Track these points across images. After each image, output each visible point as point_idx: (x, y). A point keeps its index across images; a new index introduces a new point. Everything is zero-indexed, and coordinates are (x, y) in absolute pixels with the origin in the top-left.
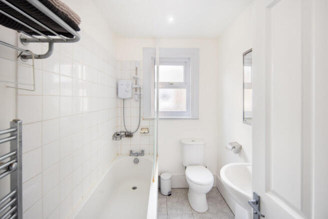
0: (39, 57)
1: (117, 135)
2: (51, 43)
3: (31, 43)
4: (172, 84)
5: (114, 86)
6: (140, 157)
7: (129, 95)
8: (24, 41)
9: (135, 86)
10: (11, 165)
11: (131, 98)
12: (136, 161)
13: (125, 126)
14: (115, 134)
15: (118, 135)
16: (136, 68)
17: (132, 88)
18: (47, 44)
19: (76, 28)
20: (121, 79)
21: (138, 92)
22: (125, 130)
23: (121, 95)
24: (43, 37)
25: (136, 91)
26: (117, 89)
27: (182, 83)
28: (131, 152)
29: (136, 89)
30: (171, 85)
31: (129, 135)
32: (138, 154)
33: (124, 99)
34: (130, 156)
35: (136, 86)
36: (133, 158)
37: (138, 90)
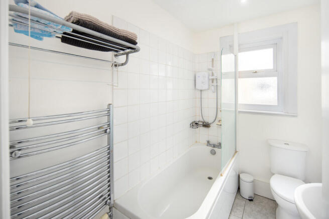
0: (122, 64)
1: (195, 124)
2: (127, 54)
3: (120, 57)
4: (256, 72)
5: (193, 78)
6: (217, 149)
7: (205, 87)
8: (116, 56)
9: (211, 77)
10: (106, 130)
11: (208, 89)
12: (213, 153)
13: (202, 116)
14: (193, 123)
15: (197, 124)
16: (213, 59)
17: (209, 79)
18: (125, 55)
19: (134, 43)
20: (199, 72)
21: (215, 84)
22: (202, 120)
23: (199, 86)
24: (122, 52)
25: (213, 82)
26: (195, 81)
27: (271, 70)
28: (208, 142)
29: (213, 80)
30: (255, 74)
31: (206, 125)
32: (214, 146)
33: (201, 91)
34: (207, 146)
35: (213, 77)
36: (210, 148)
37: (215, 81)
